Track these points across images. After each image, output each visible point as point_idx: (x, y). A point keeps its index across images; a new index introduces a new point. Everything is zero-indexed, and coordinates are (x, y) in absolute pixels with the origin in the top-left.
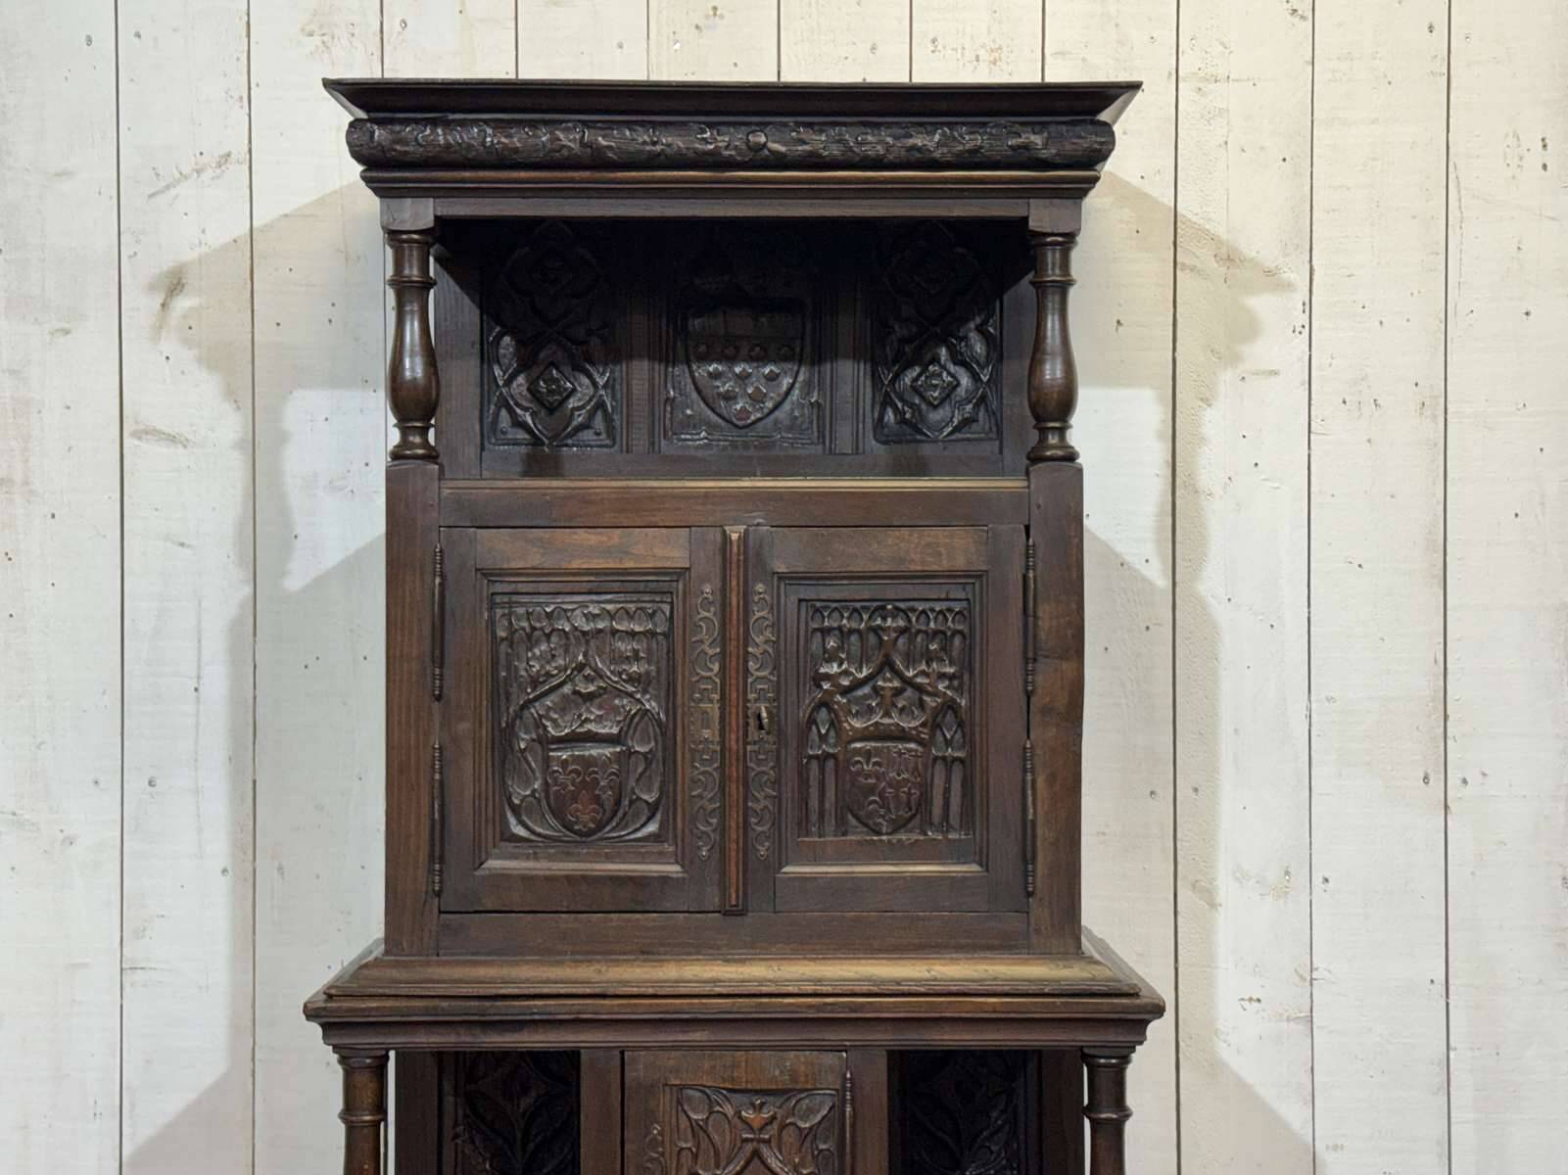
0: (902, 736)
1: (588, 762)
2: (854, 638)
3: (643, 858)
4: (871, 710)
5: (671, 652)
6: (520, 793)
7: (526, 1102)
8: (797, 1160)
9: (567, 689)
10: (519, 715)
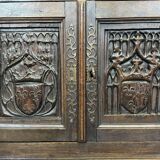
0: (142, 79)
1: (30, 89)
2: (125, 44)
3: (50, 122)
4: (130, 70)
5: (59, 49)
6: (6, 100)
9: (22, 63)
10: (5, 73)
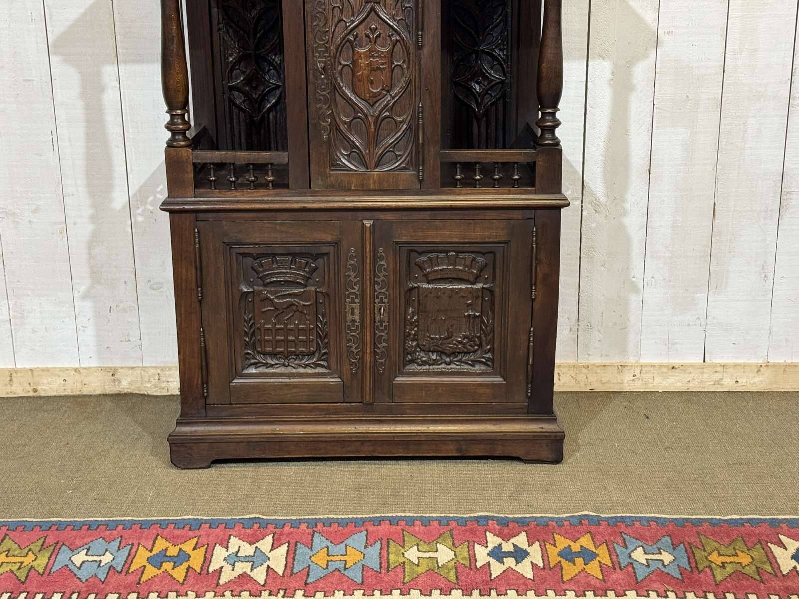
7: (254, 13)
8: (394, 13)
